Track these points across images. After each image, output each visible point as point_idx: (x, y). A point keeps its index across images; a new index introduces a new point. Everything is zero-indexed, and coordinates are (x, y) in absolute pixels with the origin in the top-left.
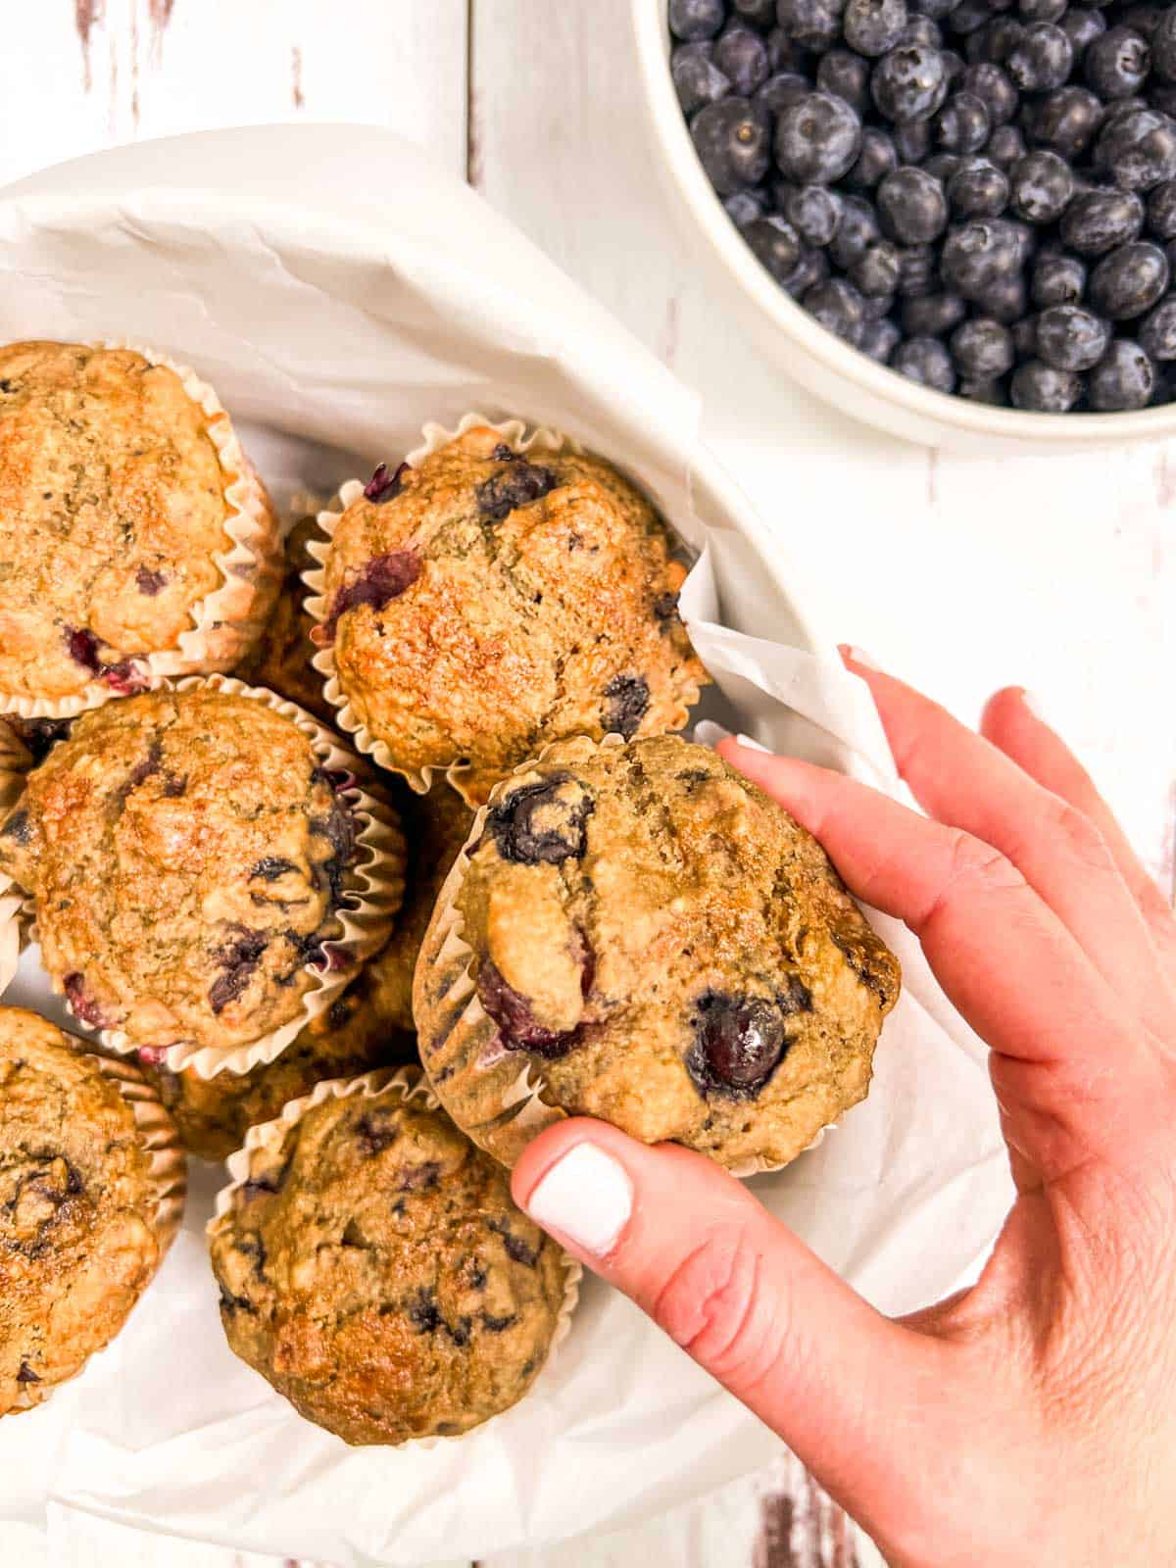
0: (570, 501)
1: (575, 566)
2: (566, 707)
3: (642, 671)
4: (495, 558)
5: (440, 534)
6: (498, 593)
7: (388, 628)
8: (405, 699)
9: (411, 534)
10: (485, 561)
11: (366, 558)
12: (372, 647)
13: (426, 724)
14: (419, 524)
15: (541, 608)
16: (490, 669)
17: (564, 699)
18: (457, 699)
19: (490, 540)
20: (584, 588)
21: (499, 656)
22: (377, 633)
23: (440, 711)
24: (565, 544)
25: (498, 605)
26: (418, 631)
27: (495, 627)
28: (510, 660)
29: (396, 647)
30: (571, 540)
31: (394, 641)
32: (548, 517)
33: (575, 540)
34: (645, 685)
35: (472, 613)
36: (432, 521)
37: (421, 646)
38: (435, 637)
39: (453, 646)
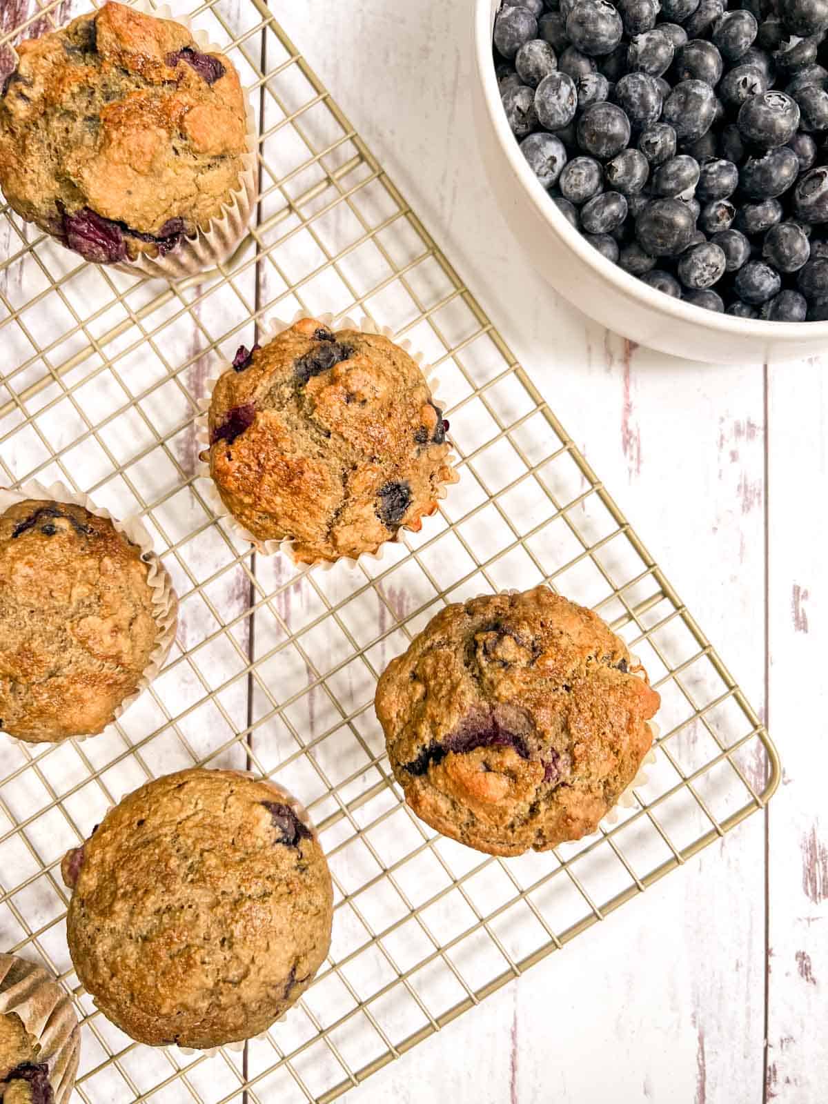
0: (348, 369)
1: (353, 413)
2: (350, 504)
3: (405, 479)
4: (301, 409)
5: (269, 394)
6: (303, 431)
7: (234, 455)
8: (247, 500)
9: (251, 394)
10: (296, 411)
11: (226, 410)
12: (225, 467)
13: (264, 516)
14: (255, 388)
15: (330, 442)
16: (296, 482)
17: (349, 500)
18: (278, 500)
19: (298, 397)
20: (359, 427)
21: (302, 473)
22: (227, 459)
23: (268, 507)
24: (343, 398)
25: (302, 440)
26: (252, 457)
27: (300, 454)
28: (308, 475)
29: (239, 467)
30: (348, 396)
31: (237, 464)
32: (334, 381)
33: (351, 397)
34: (408, 489)
35: (285, 445)
36: (264, 385)
37: (255, 468)
38: (262, 461)
39: (273, 467)
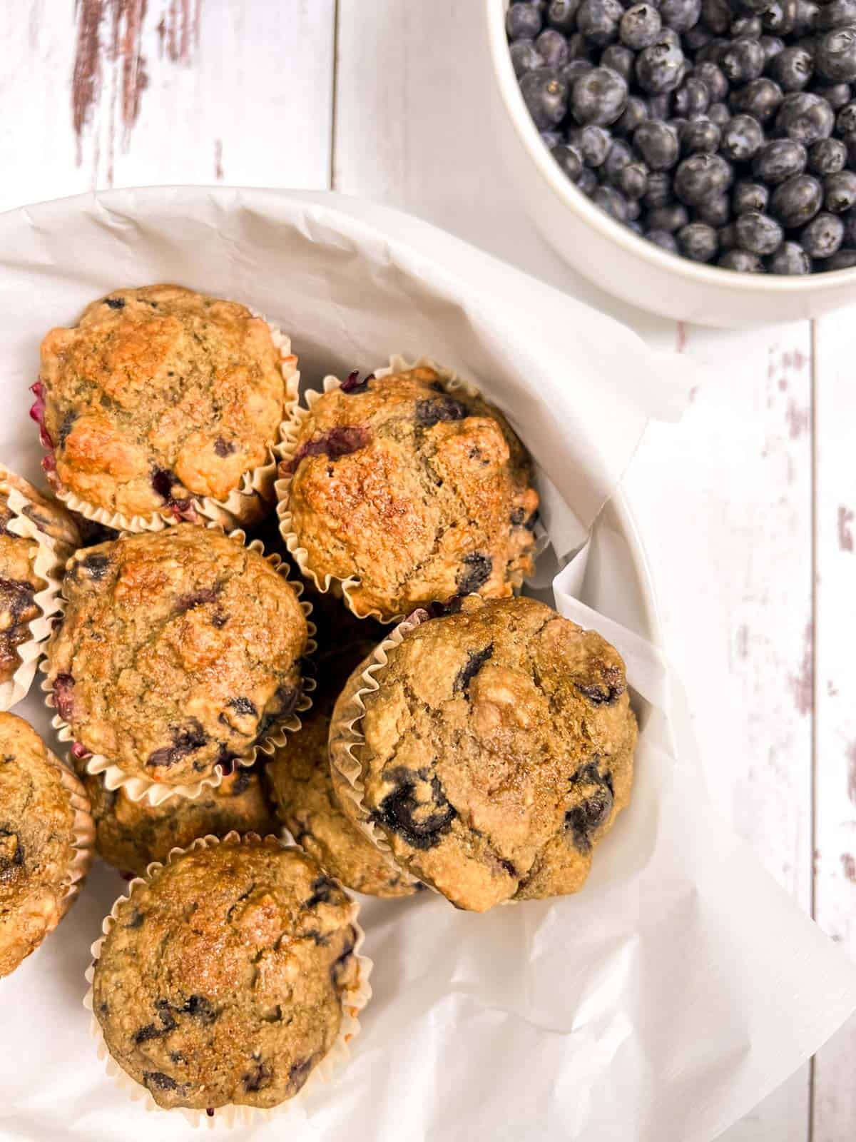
0: (480, 426)
1: (471, 470)
2: (436, 561)
3: (491, 554)
4: (419, 449)
5: (386, 424)
6: (414, 472)
7: (336, 473)
8: (332, 524)
9: (368, 418)
10: (411, 449)
11: (332, 425)
12: (322, 482)
13: (339, 544)
14: (374, 413)
15: (440, 490)
16: (395, 519)
17: (436, 556)
18: (367, 533)
19: (418, 436)
20: (472, 485)
21: (404, 512)
22: (328, 474)
23: (353, 538)
24: (468, 452)
25: (412, 480)
26: (356, 481)
27: (407, 493)
28: (411, 517)
29: (338, 487)
30: (473, 451)
31: (338, 482)
32: (462, 432)
33: (476, 452)
34: (490, 564)
35: (394, 478)
36: (384, 413)
37: (354, 491)
38: (365, 488)
39: (375, 497)
